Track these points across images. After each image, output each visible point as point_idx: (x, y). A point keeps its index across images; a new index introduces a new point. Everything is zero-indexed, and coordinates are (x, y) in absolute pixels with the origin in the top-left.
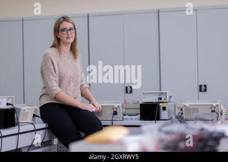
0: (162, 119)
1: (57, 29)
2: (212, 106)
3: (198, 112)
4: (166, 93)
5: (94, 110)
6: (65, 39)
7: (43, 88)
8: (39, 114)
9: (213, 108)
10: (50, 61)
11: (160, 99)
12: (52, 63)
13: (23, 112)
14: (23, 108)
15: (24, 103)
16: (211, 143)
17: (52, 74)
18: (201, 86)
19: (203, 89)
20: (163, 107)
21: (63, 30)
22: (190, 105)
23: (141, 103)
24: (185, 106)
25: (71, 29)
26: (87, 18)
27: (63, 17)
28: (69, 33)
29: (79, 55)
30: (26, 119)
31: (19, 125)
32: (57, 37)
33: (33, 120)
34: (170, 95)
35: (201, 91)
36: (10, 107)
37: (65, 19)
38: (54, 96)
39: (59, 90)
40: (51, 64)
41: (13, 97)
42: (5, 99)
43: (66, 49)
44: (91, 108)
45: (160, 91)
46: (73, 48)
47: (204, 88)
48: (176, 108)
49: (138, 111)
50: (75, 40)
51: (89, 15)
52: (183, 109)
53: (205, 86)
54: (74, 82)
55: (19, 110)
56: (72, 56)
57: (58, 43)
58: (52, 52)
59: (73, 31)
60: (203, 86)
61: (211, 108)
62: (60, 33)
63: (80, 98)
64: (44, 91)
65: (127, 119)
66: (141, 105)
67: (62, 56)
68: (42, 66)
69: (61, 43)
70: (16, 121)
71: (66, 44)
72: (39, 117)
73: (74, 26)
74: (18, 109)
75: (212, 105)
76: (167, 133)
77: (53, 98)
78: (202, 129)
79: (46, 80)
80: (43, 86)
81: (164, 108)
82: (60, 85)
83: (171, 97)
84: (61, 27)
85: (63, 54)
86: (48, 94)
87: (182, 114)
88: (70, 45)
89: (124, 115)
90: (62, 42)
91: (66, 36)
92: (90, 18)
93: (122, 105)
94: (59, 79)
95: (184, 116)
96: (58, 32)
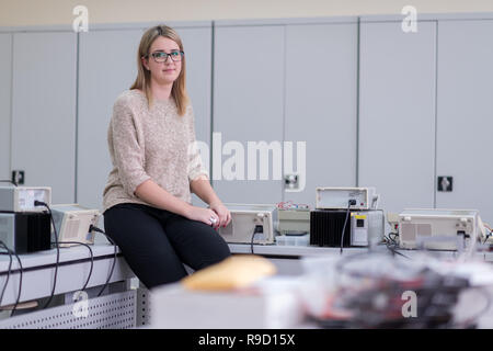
0: (354, 244)
1: (144, 51)
2: (458, 222)
3: (430, 233)
4: (365, 191)
5: (215, 221)
6: (161, 72)
7: (112, 173)
8: (101, 226)
9: (461, 226)
10: (128, 118)
11: (353, 203)
12: (133, 121)
13: (68, 220)
14: (68, 213)
15: (76, 202)
16: (440, 299)
17: (132, 144)
18: (440, 179)
19: (444, 184)
20: (358, 221)
21: (158, 54)
22: (413, 218)
23: (313, 210)
24: (403, 220)
25: (173, 53)
26: (210, 30)
27: (159, 28)
28: (170, 60)
29: (188, 107)
30: (75, 235)
31: (57, 247)
32: (145, 69)
33: (90, 237)
34: (375, 195)
35: (440, 188)
36: (40, 209)
37: (162, 31)
38: (135, 189)
39: (144, 177)
40: (129, 123)
41: (49, 188)
42: (32, 193)
43: (162, 93)
44: (209, 217)
45: (357, 186)
46: (176, 93)
47: (448, 183)
48: (386, 224)
49: (307, 227)
50: (181, 76)
51: (216, 24)
52: (400, 227)
53: (450, 179)
54: (176, 162)
55: (61, 216)
56: (173, 109)
57: (145, 81)
58: (134, 99)
59: (179, 58)
60: (445, 179)
61: (457, 225)
62: (151, 60)
63: (188, 196)
64: (114, 179)
65: (283, 243)
66: (313, 214)
67: (153, 108)
68: (111, 128)
69: (153, 82)
70: (53, 239)
71: (163, 82)
72: (101, 231)
73: (181, 47)
74: (58, 214)
75: (459, 220)
76: (356, 275)
77: (132, 194)
78: (426, 270)
79: (119, 156)
80: (112, 168)
81: (360, 223)
82: (146, 168)
83: (375, 200)
84: (154, 48)
85: (155, 104)
86: (122, 186)
87: (397, 235)
88: (170, 86)
89: (278, 233)
90: (156, 79)
91: (163, 67)
92: (216, 30)
93: (275, 214)
94: (146, 156)
95: (401, 240)
96: (147, 58)
